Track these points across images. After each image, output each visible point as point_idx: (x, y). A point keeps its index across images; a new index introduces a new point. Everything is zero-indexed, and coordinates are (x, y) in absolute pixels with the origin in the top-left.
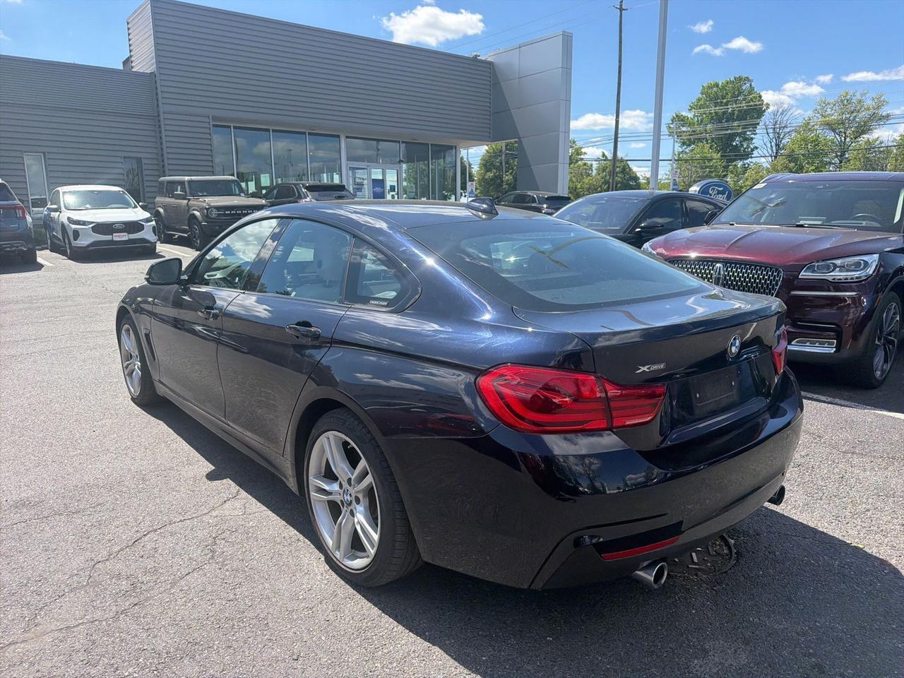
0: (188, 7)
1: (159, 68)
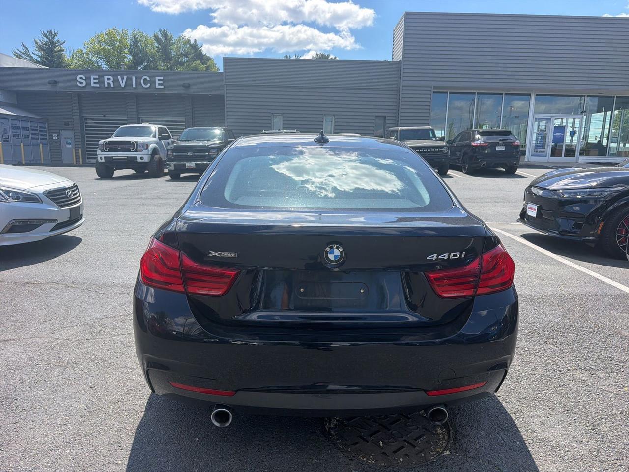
0: (429, 15)
1: (404, 57)
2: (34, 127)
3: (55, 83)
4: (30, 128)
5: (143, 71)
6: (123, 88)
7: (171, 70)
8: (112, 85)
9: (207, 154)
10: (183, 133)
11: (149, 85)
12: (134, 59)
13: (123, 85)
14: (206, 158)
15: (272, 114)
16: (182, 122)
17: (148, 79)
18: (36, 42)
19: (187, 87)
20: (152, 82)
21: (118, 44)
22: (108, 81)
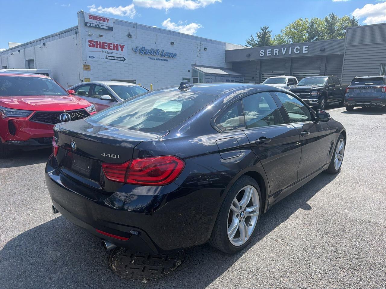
2: (237, 80)
3: (249, 56)
4: (235, 81)
5: (304, 43)
6: (284, 55)
7: (333, 39)
8: (278, 54)
9: (310, 94)
10: (301, 81)
11: (299, 51)
12: (309, 36)
13: (284, 53)
14: (309, 96)
15: (381, 64)
16: (318, 73)
17: (299, 48)
18: (257, 34)
19: (323, 50)
20: (301, 50)
21: (301, 28)
22: (276, 52)
